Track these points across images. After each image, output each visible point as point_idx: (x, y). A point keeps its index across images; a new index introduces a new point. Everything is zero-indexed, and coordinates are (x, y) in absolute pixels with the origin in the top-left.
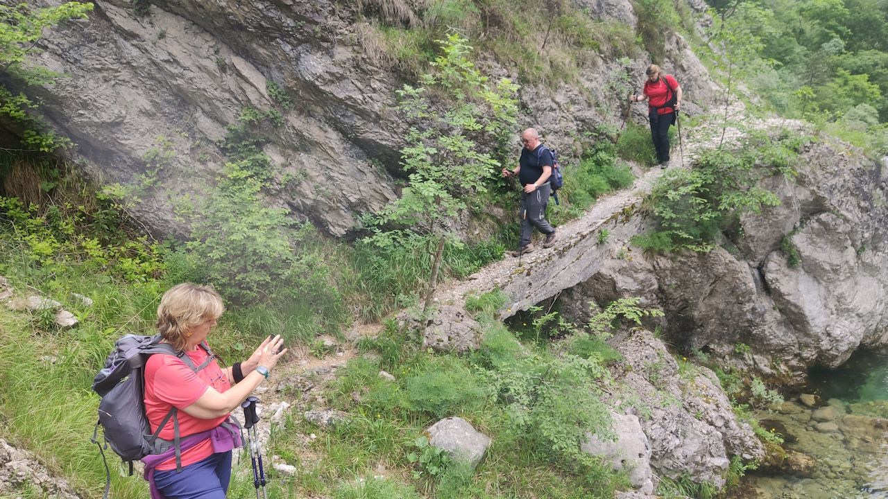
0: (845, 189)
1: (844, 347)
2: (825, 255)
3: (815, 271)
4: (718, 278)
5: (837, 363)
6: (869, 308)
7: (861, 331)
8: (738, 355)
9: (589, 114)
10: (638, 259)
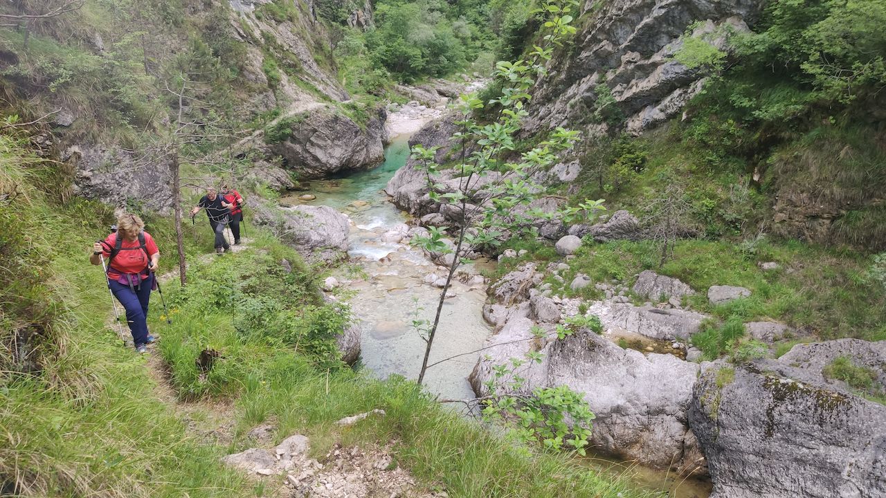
0: (322, 125)
1: (333, 166)
2: (321, 143)
3: (319, 146)
4: (288, 149)
5: (334, 171)
6: (339, 156)
7: (338, 162)
8: (302, 169)
9: (253, 109)
10: (264, 145)
